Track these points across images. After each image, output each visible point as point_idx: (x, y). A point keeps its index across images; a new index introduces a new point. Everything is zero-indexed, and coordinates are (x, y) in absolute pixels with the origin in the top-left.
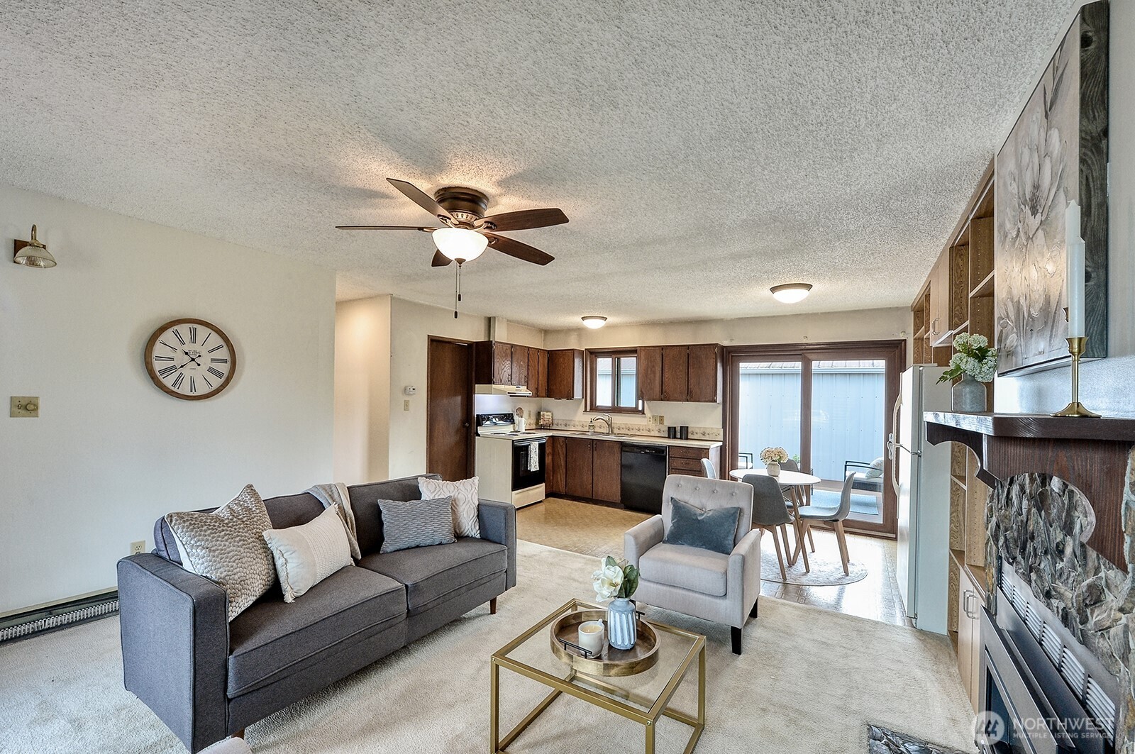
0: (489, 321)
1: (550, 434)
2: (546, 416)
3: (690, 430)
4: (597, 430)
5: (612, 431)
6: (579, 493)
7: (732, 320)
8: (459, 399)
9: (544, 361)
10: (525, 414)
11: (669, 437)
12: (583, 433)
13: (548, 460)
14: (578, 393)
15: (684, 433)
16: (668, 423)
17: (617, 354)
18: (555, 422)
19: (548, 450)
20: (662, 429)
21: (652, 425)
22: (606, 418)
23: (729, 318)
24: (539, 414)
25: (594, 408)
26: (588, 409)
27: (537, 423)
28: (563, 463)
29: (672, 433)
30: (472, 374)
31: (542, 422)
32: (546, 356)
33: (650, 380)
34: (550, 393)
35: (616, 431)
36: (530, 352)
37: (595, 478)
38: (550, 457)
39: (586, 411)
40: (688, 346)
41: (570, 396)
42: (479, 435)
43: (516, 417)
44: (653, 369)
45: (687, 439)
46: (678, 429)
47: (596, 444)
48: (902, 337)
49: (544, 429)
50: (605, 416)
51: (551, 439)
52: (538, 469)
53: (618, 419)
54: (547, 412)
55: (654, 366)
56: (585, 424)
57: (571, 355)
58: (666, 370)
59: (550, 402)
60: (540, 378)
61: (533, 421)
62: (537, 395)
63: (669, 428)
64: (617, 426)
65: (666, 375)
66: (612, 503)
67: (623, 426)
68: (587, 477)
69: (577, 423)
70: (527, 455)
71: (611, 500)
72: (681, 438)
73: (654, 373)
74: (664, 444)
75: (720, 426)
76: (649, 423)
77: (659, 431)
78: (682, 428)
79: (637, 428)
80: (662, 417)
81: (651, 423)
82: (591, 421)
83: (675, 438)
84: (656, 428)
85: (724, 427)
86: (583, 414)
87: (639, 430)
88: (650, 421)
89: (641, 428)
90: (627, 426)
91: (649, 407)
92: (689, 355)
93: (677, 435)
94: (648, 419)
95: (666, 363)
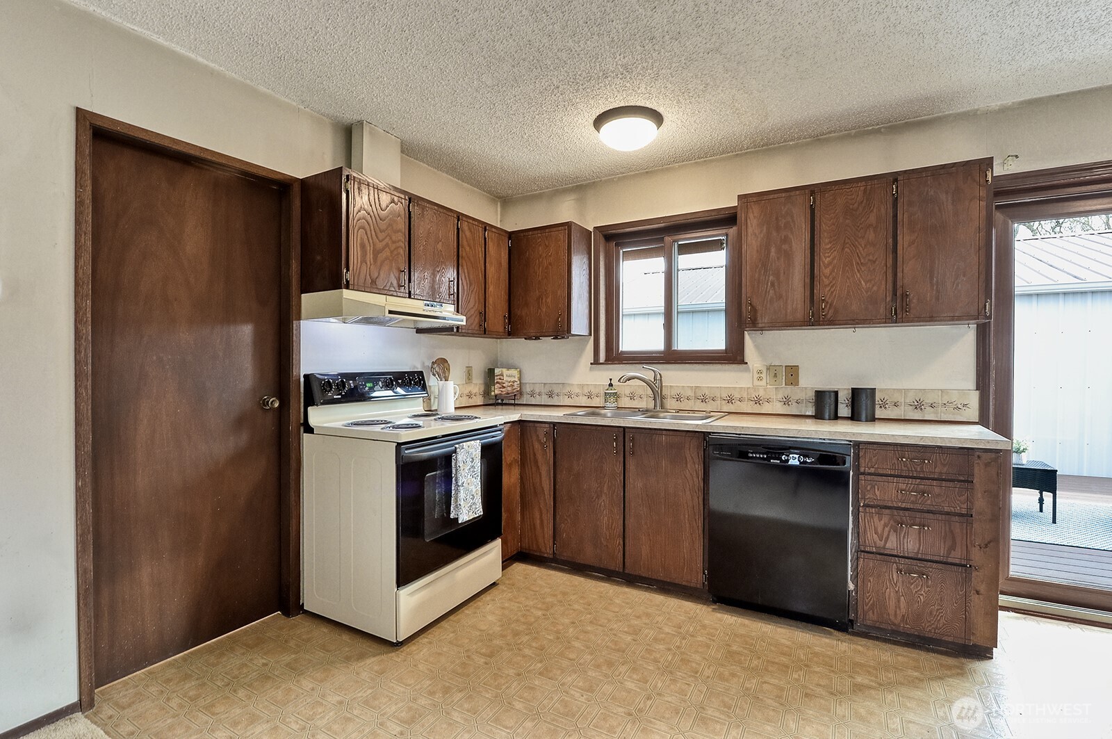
0: (348, 134)
1: (514, 415)
2: (508, 377)
3: (878, 396)
4: (625, 402)
5: (662, 406)
6: (589, 555)
8: (246, 332)
9: (498, 255)
10: (456, 372)
11: (818, 416)
12: (594, 411)
13: (510, 478)
14: (579, 323)
15: (862, 404)
16: (810, 382)
18: (528, 389)
19: (510, 455)
20: (794, 397)
21: (765, 387)
22: (649, 376)
24: (490, 374)
25: (615, 356)
26: (602, 357)
27: (487, 393)
28: (547, 485)
29: (824, 405)
30: (289, 266)
31: (496, 391)
32: (507, 243)
33: (777, 275)
34: (514, 327)
35: (671, 404)
36: (465, 226)
37: (631, 522)
38: (516, 472)
39: (596, 362)
40: (896, 177)
41: (561, 330)
42: (310, 430)
43: (432, 381)
44: (785, 247)
45: (872, 419)
46: (844, 397)
47: (633, 440)
49: (502, 404)
50: (646, 372)
51: (518, 427)
52: (480, 512)
53: (676, 378)
54: (509, 368)
55: (786, 240)
56: (594, 391)
57: (562, 236)
58: (824, 244)
59: (517, 348)
60: (491, 289)
61: (477, 387)
62: (483, 330)
64: (674, 392)
65: (827, 258)
66: (675, 585)
67: (690, 393)
68: (606, 517)
69: (577, 390)
70: (448, 478)
71: (675, 577)
72: (854, 417)
73: (788, 256)
74: (842, 439)
75: (970, 384)
76: (757, 383)
77: (786, 401)
78: (856, 393)
79: (724, 395)
80: (792, 367)
81: (763, 383)
82: (611, 385)
83: (836, 417)
84: (780, 396)
85: (982, 383)
86: (591, 369)
87: (730, 400)
88: (760, 379)
89: (737, 395)
90: (699, 394)
91: (757, 347)
92: (895, 201)
93: (844, 411)
94: (756, 376)
95: (825, 225)
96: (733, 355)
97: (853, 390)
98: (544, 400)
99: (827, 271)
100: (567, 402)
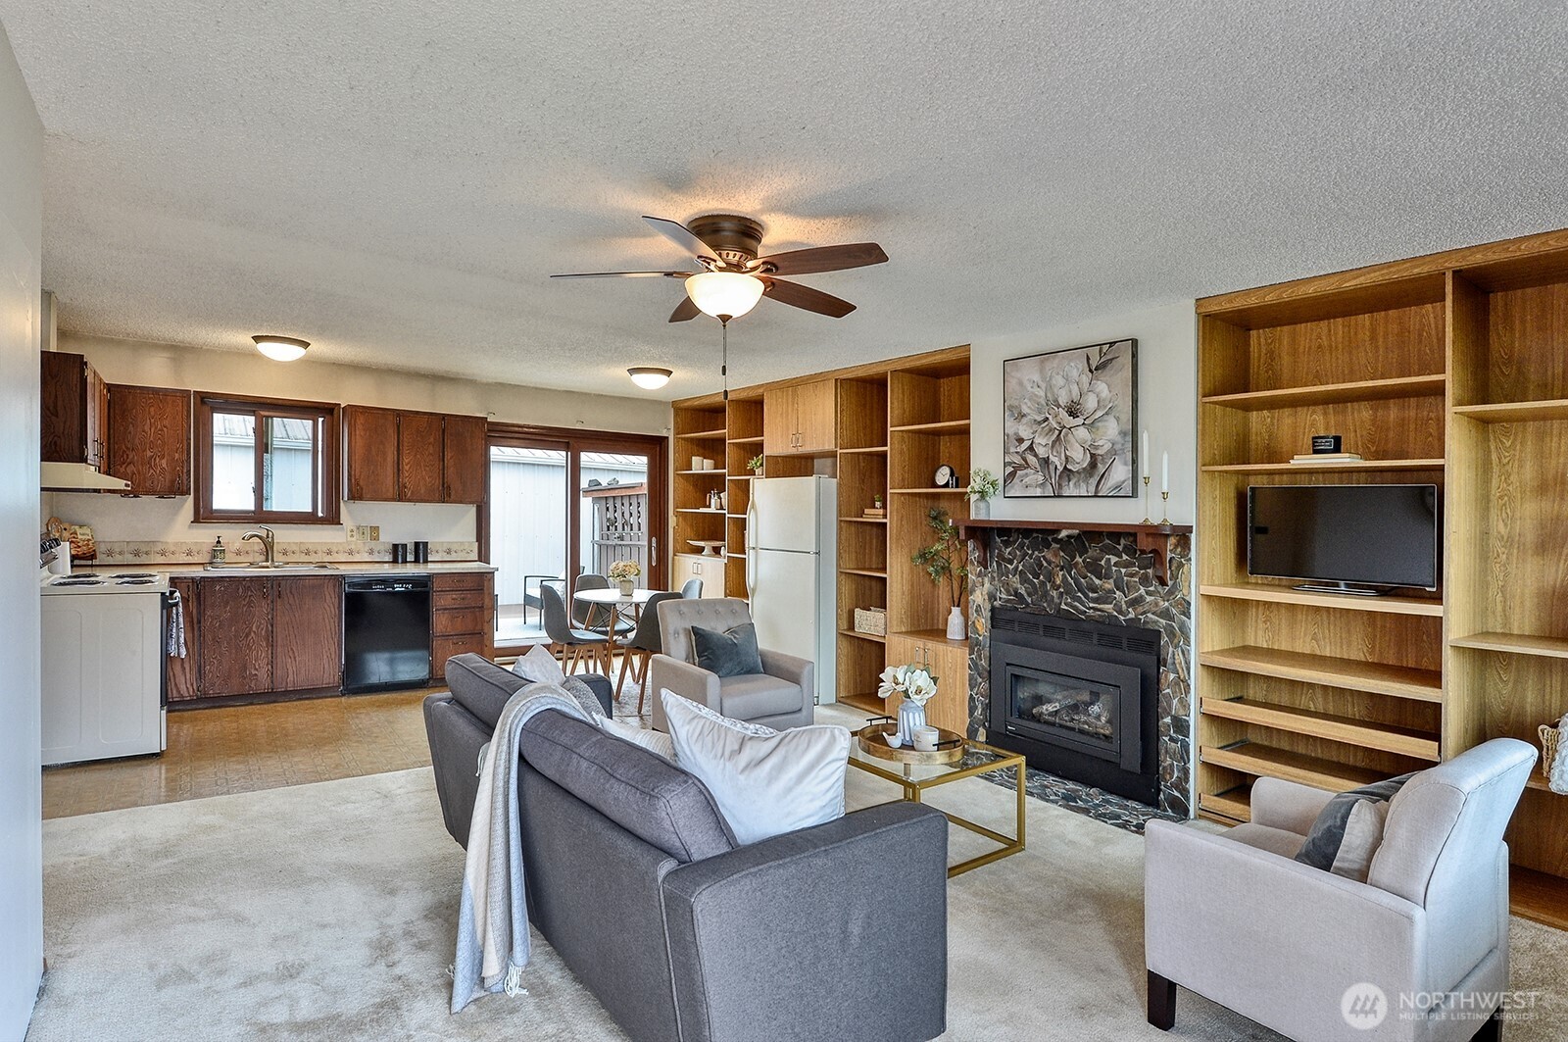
2: (82, 535)
3: (429, 546)
4: (231, 559)
5: (273, 559)
7: (488, 384)
11: (395, 561)
15: (421, 551)
16: (388, 537)
17: (262, 408)
20: (376, 549)
21: (356, 542)
22: (251, 535)
23: (484, 381)
25: (208, 515)
26: (199, 516)
29: (397, 553)
33: (376, 466)
39: (195, 521)
40: (444, 416)
41: (179, 491)
44: (382, 447)
45: (426, 561)
46: (410, 548)
47: (280, 585)
48: (664, 434)
50: (246, 531)
53: (283, 535)
54: (79, 526)
55: (382, 443)
56: (195, 549)
57: (181, 402)
58: (405, 450)
63: (395, 547)
64: (282, 547)
65: (406, 459)
67: (295, 548)
69: (172, 548)
72: (416, 561)
73: (383, 454)
75: (474, 539)
76: (349, 539)
77: (371, 552)
78: (417, 544)
79: (325, 549)
80: (375, 528)
81: (354, 539)
82: (219, 542)
83: (405, 561)
84: (367, 549)
85: (479, 539)
86: (190, 527)
87: (329, 553)
88: (352, 536)
89: (335, 549)
90: (303, 548)
91: (349, 512)
92: (444, 430)
93: (410, 557)
94: (349, 534)
95: (406, 439)
96: (333, 518)
97: (415, 543)
98: (130, 559)
99: (407, 468)
100: (160, 560)
